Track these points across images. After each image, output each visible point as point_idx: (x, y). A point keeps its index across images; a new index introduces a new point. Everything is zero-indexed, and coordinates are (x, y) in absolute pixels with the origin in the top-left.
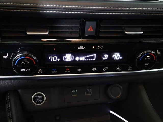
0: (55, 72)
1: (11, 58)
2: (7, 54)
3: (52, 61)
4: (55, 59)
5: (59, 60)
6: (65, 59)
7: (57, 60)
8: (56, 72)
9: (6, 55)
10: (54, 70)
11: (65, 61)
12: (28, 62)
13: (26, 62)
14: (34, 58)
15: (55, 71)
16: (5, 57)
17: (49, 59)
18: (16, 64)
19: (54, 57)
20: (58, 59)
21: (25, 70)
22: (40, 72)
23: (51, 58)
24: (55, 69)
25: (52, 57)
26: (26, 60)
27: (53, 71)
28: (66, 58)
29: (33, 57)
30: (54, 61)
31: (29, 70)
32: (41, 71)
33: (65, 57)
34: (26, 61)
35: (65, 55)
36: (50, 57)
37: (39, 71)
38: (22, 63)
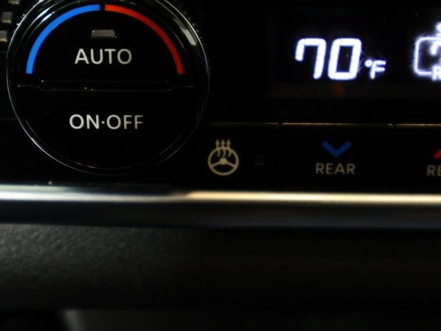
0: (340, 169)
3: (318, 74)
4: (344, 65)
5: (376, 67)
6: (428, 61)
7: (364, 71)
8: (351, 169)
10: (336, 153)
11: (427, 80)
12: (124, 57)
13: (110, 51)
14: (187, 33)
15: (344, 160)
17: (299, 55)
18: (30, 69)
19: (338, 43)
20: (368, 63)
21: (103, 127)
22: (223, 161)
23: (311, 52)
24: (348, 145)
25: (320, 43)
26: (110, 33)
27: (326, 158)
28: (433, 51)
30: (334, 74)
31: (131, 126)
32: (232, 159)
33: (425, 47)
34: (107, 43)
35: (431, 31)
36: (302, 45)
37: (215, 159)
38: (81, 56)
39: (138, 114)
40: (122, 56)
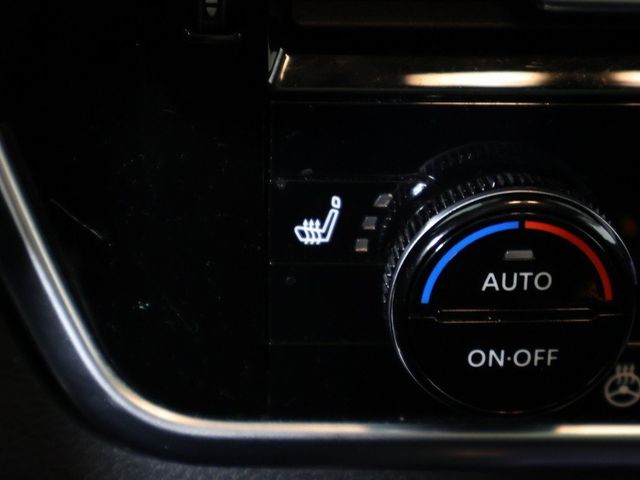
1: (362, 247)
2: (336, 202)
9: (320, 214)
12: (543, 280)
13: (526, 275)
16: (313, 232)
18: (426, 298)
21: (509, 364)
22: (624, 390)
26: (528, 254)
29: (585, 218)
31: (542, 363)
32: (634, 387)
34: (522, 266)
37: (614, 387)
38: (490, 282)
39: (552, 348)
40: (540, 281)
